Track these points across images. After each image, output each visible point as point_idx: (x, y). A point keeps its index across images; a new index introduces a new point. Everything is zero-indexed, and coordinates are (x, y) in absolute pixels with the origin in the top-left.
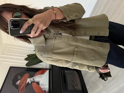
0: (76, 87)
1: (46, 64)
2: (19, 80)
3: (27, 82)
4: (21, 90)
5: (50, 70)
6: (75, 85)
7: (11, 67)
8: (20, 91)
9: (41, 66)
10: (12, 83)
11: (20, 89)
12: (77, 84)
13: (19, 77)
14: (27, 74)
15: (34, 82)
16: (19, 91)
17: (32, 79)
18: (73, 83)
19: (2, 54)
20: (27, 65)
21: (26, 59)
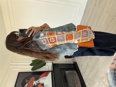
0: (76, 85)
1: (48, 67)
2: (27, 83)
3: (34, 85)
5: (52, 72)
6: (76, 83)
7: (19, 73)
9: (44, 69)
12: (77, 82)
15: (39, 84)
17: (37, 82)
18: (74, 82)
19: (11, 62)
20: (32, 69)
21: (31, 65)
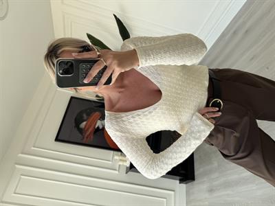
2: (84, 121)
4: (87, 138)
8: (85, 139)
10: (74, 124)
11: (86, 136)
14: (97, 113)
16: (83, 138)
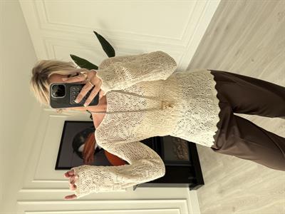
2: (82, 144)
3: (96, 147)
4: (88, 160)
6: (179, 151)
7: (66, 122)
13: (82, 138)
18: (175, 148)
